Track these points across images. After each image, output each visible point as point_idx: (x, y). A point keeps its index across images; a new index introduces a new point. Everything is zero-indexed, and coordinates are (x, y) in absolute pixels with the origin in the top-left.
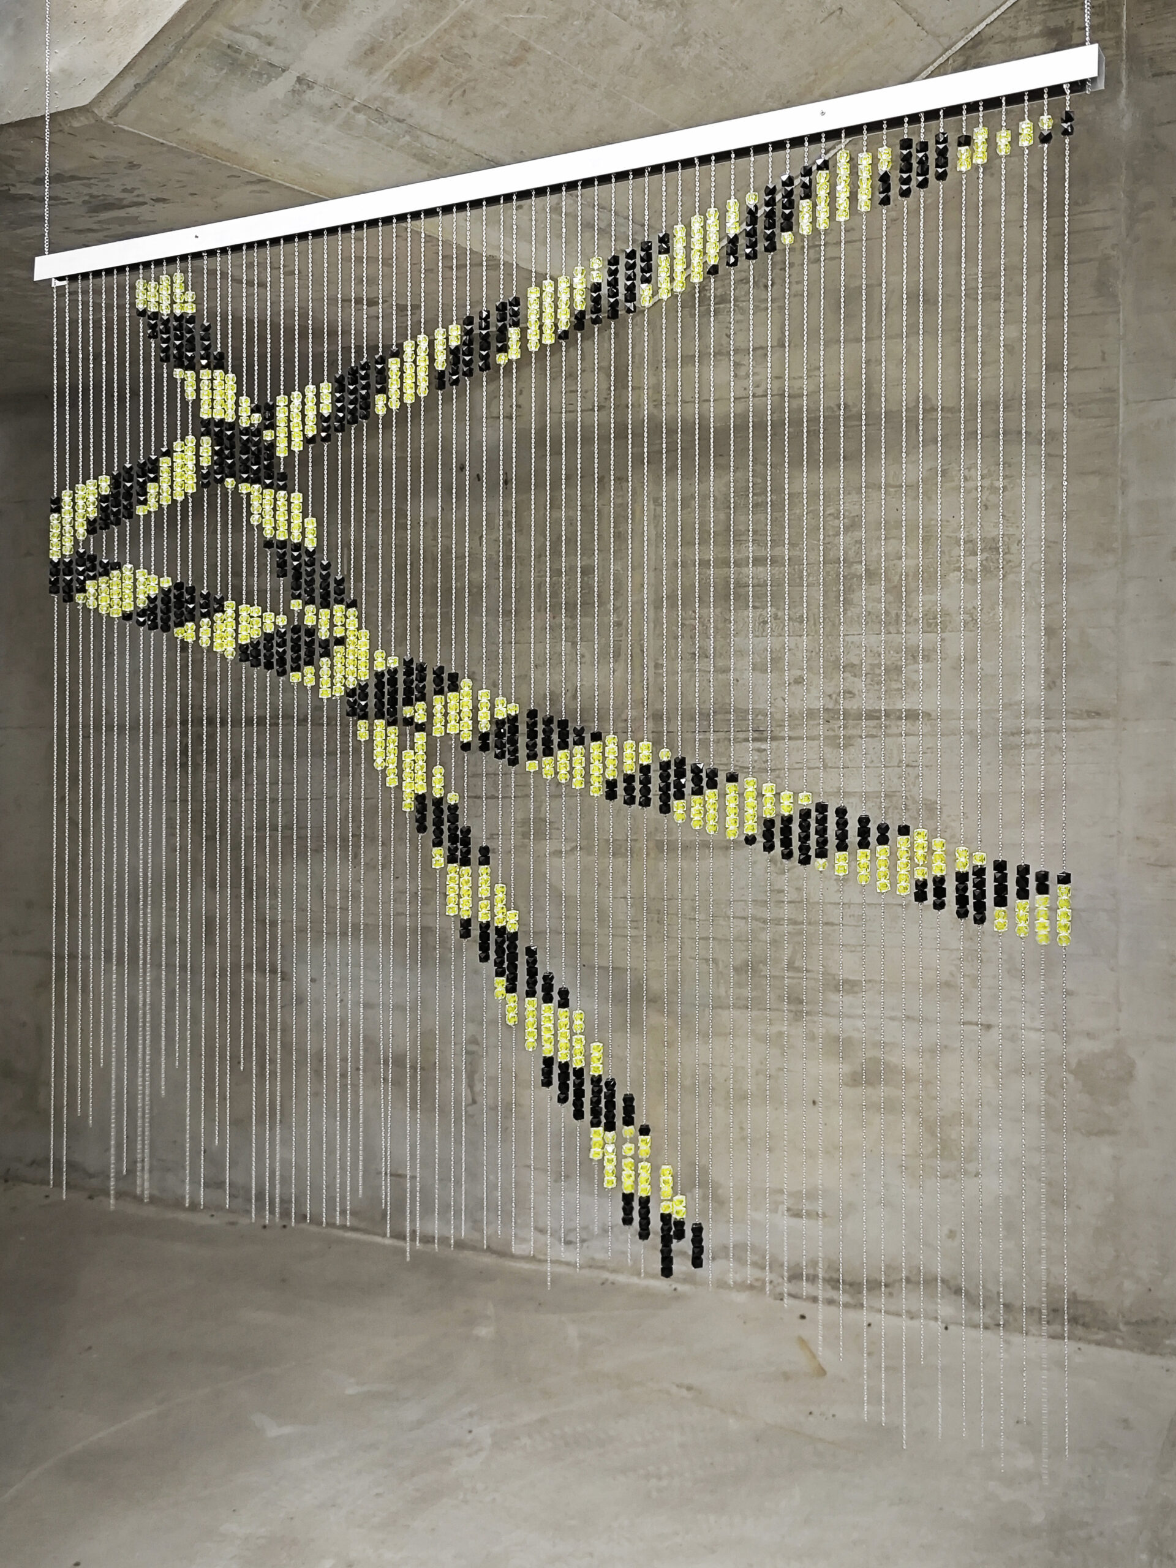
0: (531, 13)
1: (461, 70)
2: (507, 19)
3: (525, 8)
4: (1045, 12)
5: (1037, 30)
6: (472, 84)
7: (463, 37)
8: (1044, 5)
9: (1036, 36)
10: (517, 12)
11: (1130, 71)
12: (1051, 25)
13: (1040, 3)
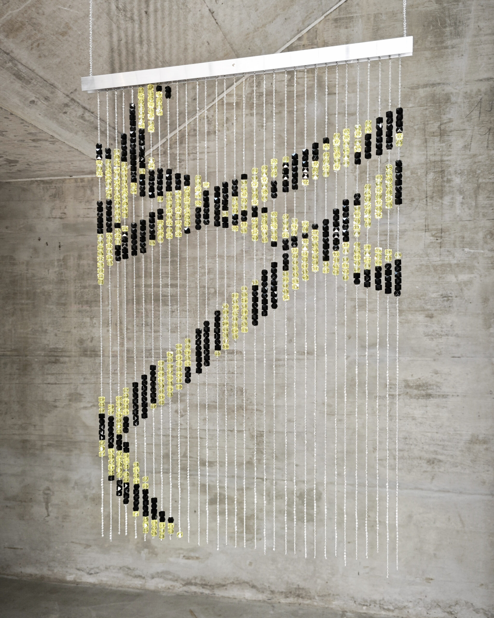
0: (71, 8)
1: (37, 32)
2: (59, 9)
3: (68, 5)
6: (42, 41)
7: (38, 13)
10: (64, 6)
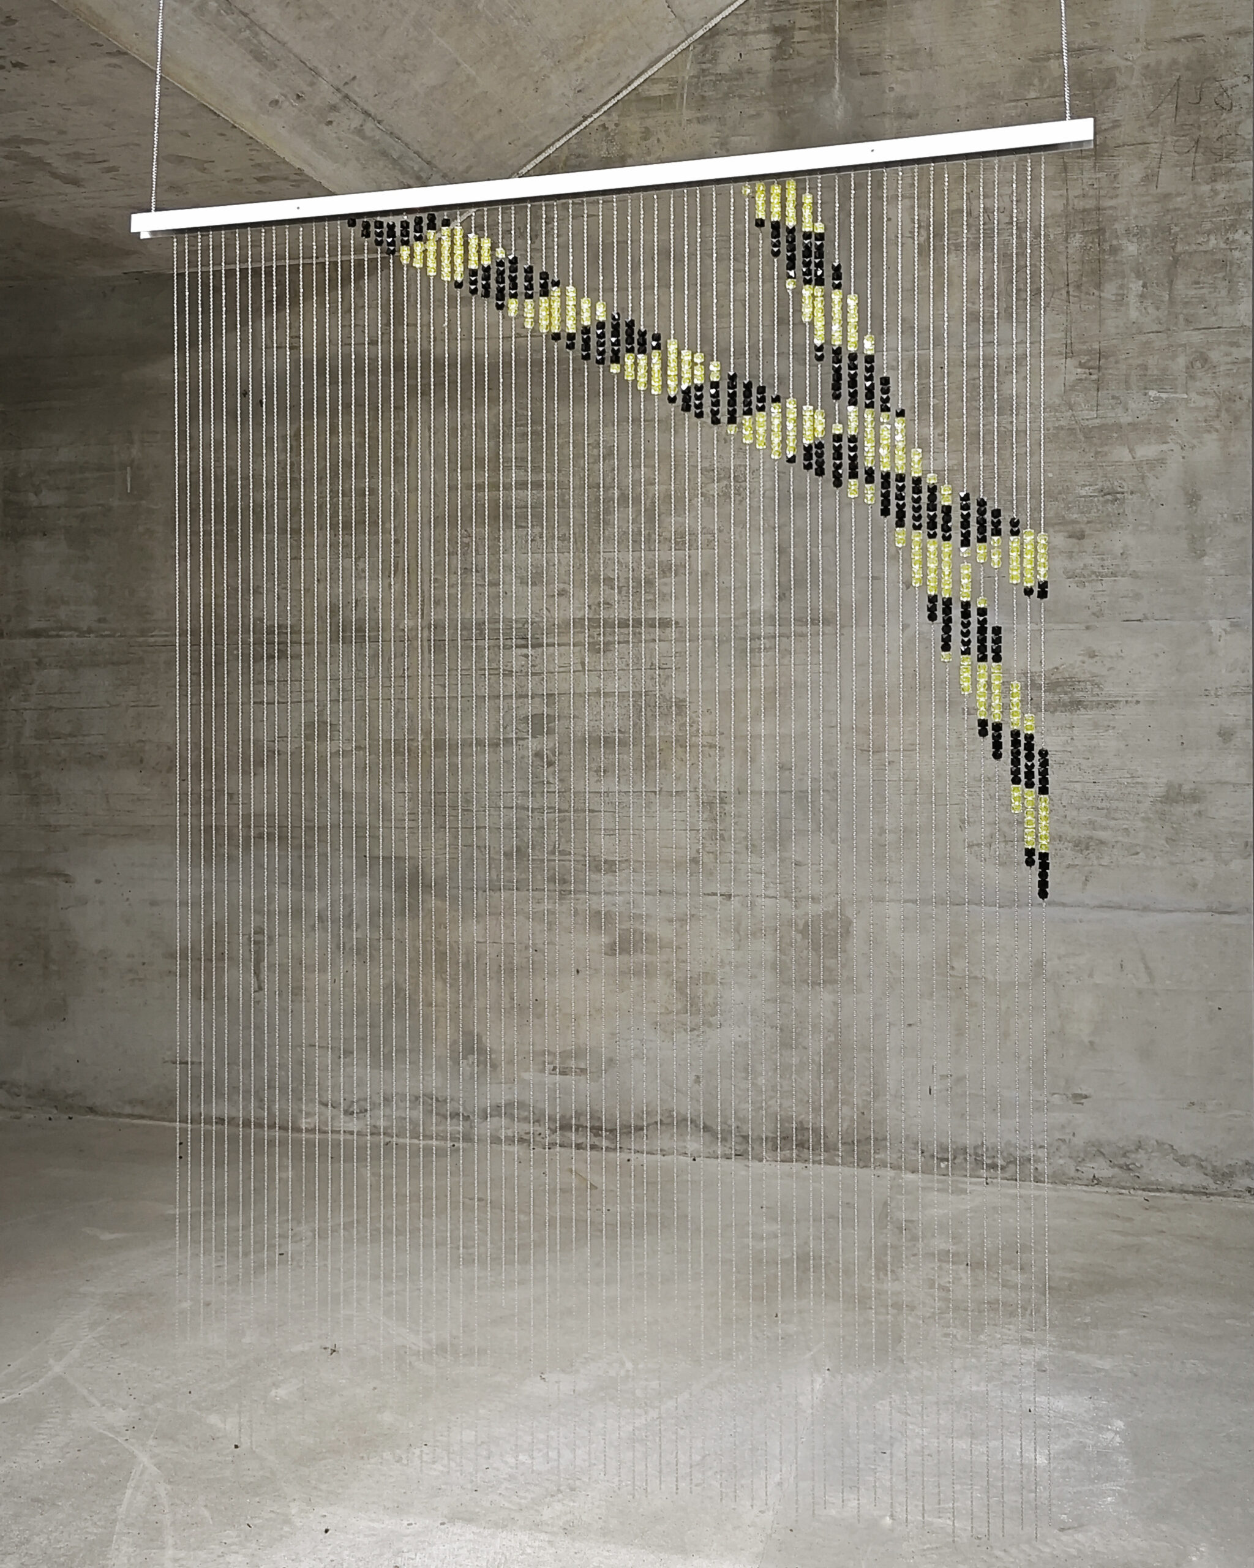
4: (771, 11)
5: (764, 26)
8: (770, 6)
9: (764, 32)
11: (841, 68)
12: (776, 23)
13: (767, 3)
